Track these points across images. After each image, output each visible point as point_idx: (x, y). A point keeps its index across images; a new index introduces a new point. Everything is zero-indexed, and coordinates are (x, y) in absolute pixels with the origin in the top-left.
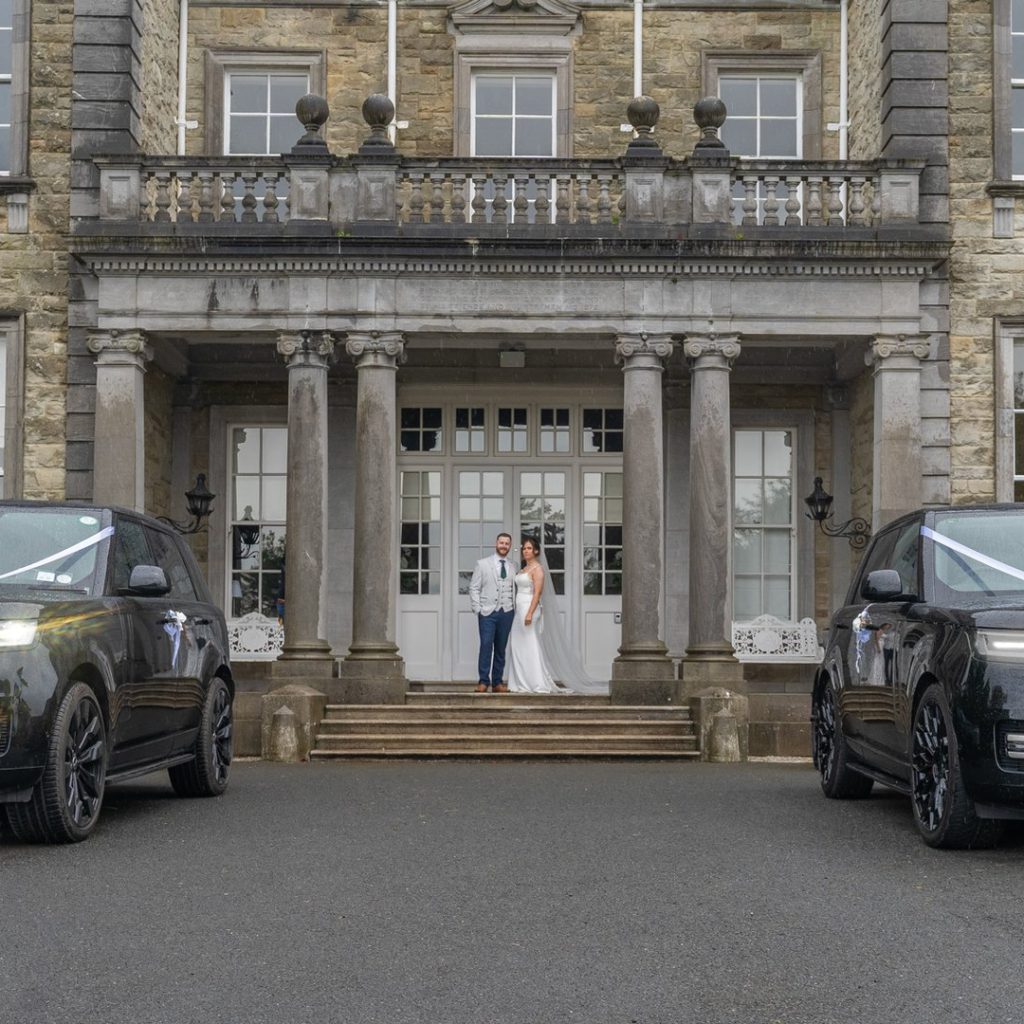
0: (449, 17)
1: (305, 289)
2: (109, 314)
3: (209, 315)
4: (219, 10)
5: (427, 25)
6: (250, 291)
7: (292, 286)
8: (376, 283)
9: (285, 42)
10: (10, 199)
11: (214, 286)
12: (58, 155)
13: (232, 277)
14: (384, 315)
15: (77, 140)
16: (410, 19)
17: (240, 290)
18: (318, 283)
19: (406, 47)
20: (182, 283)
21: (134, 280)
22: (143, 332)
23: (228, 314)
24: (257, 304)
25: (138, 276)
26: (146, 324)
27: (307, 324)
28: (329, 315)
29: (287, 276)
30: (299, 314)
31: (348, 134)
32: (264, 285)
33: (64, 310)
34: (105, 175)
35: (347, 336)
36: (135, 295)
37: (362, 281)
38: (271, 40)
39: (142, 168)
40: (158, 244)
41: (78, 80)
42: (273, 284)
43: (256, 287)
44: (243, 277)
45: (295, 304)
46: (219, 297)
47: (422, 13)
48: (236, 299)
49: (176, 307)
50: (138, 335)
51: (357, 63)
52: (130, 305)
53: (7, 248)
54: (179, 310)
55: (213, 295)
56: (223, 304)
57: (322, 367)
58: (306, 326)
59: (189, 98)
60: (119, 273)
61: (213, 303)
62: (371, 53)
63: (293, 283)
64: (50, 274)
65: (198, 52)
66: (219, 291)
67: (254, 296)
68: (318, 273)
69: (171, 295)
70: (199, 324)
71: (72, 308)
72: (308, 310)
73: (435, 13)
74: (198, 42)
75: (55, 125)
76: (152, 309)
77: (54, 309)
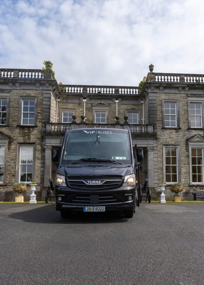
0: (92, 105)
2: (47, 143)
3: (60, 144)
4: (62, 103)
5: (89, 106)
9: (70, 108)
10: (34, 128)
11: (61, 140)
12: (40, 123)
15: (43, 121)
16: (87, 105)
19: (86, 108)
20: (57, 139)
21: (50, 139)
22: (52, 146)
26: (52, 145)
31: (79, 120)
33: (41, 143)
34: (47, 125)
38: (69, 107)
39: (52, 125)
40: (54, 134)
41: (43, 113)
47: (89, 104)
49: (56, 142)
51: (80, 110)
52: (50, 142)
53: (34, 135)
59: (58, 115)
60: (49, 138)
62: (81, 109)
64: (39, 138)
65: (59, 109)
69: (55, 141)
71: (42, 142)
73: (90, 104)
74: (59, 108)
75: (40, 119)
76: (53, 143)
77: (40, 143)
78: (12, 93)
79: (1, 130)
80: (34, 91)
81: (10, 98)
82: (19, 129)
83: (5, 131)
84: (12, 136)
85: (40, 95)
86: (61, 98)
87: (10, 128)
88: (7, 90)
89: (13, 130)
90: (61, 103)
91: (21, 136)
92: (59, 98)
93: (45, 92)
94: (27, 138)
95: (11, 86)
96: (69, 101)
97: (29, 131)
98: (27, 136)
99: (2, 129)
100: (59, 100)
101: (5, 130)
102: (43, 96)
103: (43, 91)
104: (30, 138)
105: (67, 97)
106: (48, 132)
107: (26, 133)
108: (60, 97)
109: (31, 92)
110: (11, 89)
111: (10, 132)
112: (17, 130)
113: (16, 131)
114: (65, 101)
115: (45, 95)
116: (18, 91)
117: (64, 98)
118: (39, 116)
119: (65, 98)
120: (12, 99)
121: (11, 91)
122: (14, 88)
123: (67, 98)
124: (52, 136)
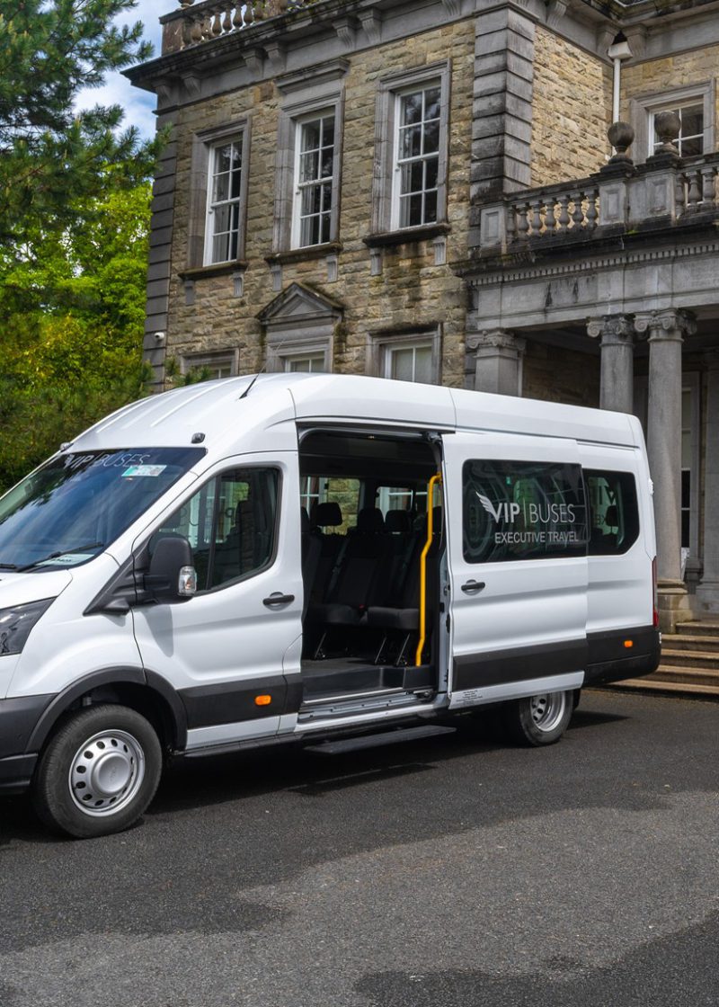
1: (608, 281)
2: (484, 318)
3: (545, 311)
4: (641, 66)
6: (572, 289)
7: (600, 281)
8: (658, 270)
9: (686, 80)
10: (435, 242)
11: (549, 288)
12: (463, 204)
13: (561, 279)
14: (663, 295)
15: (474, 190)
17: (566, 288)
18: (617, 276)
20: (530, 288)
21: (498, 291)
22: (508, 331)
23: (559, 309)
24: (577, 298)
25: (502, 287)
26: (506, 324)
27: (609, 311)
28: (624, 301)
29: (595, 273)
30: (604, 303)
32: (582, 281)
33: (464, 319)
34: (484, 212)
35: (634, 317)
36: (500, 302)
37: (648, 269)
38: (675, 82)
39: (506, 204)
40: (505, 260)
41: (475, 146)
42: (588, 281)
43: (576, 285)
44: (567, 277)
45: (603, 294)
46: (552, 296)
48: (563, 296)
49: (524, 307)
50: (499, 333)
52: (496, 311)
53: (434, 277)
54: (527, 310)
55: (549, 294)
56: (556, 301)
57: (622, 345)
58: (609, 313)
60: (489, 287)
61: (549, 301)
63: (601, 277)
64: (458, 292)
65: (626, 103)
66: (552, 291)
67: (575, 292)
68: (615, 267)
69: (523, 298)
70: (537, 319)
71: (467, 316)
72: (611, 298)
74: (627, 95)
75: (461, 182)
76: (509, 312)
77: (458, 318)
78: (352, 71)
79: (313, 272)
80: (439, 32)
81: (344, 102)
82: (378, 255)
83: (326, 278)
84: (350, 300)
85: (460, 51)
86: (635, 37)
87: (343, 256)
88: (329, 63)
89: (353, 266)
90: (639, 63)
91: (382, 295)
92: (620, 39)
93: (481, 24)
94: (407, 298)
95: (346, 40)
96: (679, 42)
97: (415, 261)
98: (406, 290)
99: (314, 270)
100: (623, 49)
101: (325, 271)
102: (473, 52)
103: (475, 21)
104: (421, 299)
105: (662, 19)
106: (486, 250)
107: (401, 273)
108: (626, 34)
109: (424, 45)
110: (345, 56)
111: (344, 277)
112: (368, 263)
113: (366, 268)
114: (657, 48)
115: (483, 46)
116: (375, 58)
117: (648, 28)
118: (457, 167)
119: (657, 31)
120: (354, 105)
121: (348, 64)
122: (361, 45)
123: (668, 23)
124: (503, 270)
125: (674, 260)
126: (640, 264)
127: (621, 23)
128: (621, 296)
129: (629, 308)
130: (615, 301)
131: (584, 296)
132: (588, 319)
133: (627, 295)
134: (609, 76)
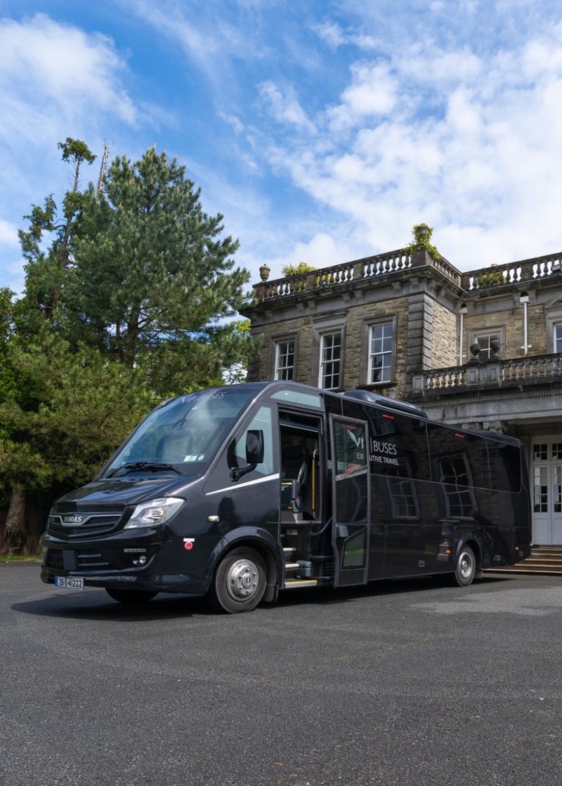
0: (544, 308)
1: (471, 408)
3: (442, 420)
4: (472, 318)
5: (537, 311)
7: (467, 408)
8: (492, 404)
9: (492, 325)
10: (390, 389)
11: (444, 410)
12: (403, 374)
13: (449, 407)
14: (495, 415)
15: (408, 368)
16: (532, 310)
17: (452, 411)
18: (475, 406)
19: (530, 319)
20: (435, 410)
23: (449, 419)
24: (457, 415)
27: (471, 420)
28: (478, 417)
29: (465, 405)
30: (469, 417)
31: (512, 352)
32: (459, 408)
34: (414, 378)
35: (483, 423)
37: (489, 404)
38: (488, 325)
39: (424, 375)
40: (425, 398)
41: (409, 350)
42: (462, 408)
43: (456, 409)
44: (453, 407)
45: (468, 414)
46: (446, 414)
47: (537, 307)
48: (451, 414)
51: (515, 327)
55: (444, 413)
56: (447, 416)
59: (463, 347)
61: (444, 416)
62: (518, 324)
63: (467, 406)
65: (466, 332)
66: (446, 412)
67: (456, 412)
68: (474, 403)
69: (432, 414)
70: (440, 421)
72: (472, 415)
73: (540, 306)
74: (466, 329)
75: (402, 365)
78: (349, 315)
80: (391, 301)
81: (345, 328)
85: (402, 309)
86: (470, 305)
88: (339, 310)
90: (471, 316)
92: (464, 306)
93: (411, 299)
95: (347, 302)
96: (489, 309)
100: (465, 310)
102: (408, 310)
103: (408, 298)
105: (482, 299)
106: (415, 394)
108: (466, 304)
109: (385, 306)
110: (347, 308)
114: (479, 310)
116: (360, 309)
117: (476, 302)
118: (400, 358)
119: (480, 303)
120: (351, 329)
121: (348, 312)
122: (354, 303)
123: (484, 301)
124: (424, 402)
125: (499, 401)
126: (485, 402)
127: (465, 299)
128: (477, 415)
129: (480, 420)
130: (473, 417)
131: (460, 414)
132: (462, 424)
133: (479, 414)
134: (458, 321)
